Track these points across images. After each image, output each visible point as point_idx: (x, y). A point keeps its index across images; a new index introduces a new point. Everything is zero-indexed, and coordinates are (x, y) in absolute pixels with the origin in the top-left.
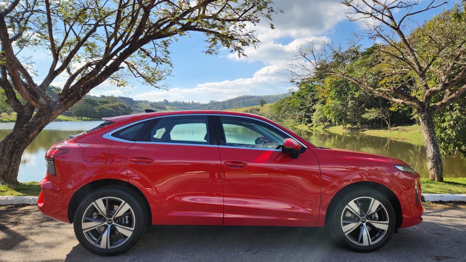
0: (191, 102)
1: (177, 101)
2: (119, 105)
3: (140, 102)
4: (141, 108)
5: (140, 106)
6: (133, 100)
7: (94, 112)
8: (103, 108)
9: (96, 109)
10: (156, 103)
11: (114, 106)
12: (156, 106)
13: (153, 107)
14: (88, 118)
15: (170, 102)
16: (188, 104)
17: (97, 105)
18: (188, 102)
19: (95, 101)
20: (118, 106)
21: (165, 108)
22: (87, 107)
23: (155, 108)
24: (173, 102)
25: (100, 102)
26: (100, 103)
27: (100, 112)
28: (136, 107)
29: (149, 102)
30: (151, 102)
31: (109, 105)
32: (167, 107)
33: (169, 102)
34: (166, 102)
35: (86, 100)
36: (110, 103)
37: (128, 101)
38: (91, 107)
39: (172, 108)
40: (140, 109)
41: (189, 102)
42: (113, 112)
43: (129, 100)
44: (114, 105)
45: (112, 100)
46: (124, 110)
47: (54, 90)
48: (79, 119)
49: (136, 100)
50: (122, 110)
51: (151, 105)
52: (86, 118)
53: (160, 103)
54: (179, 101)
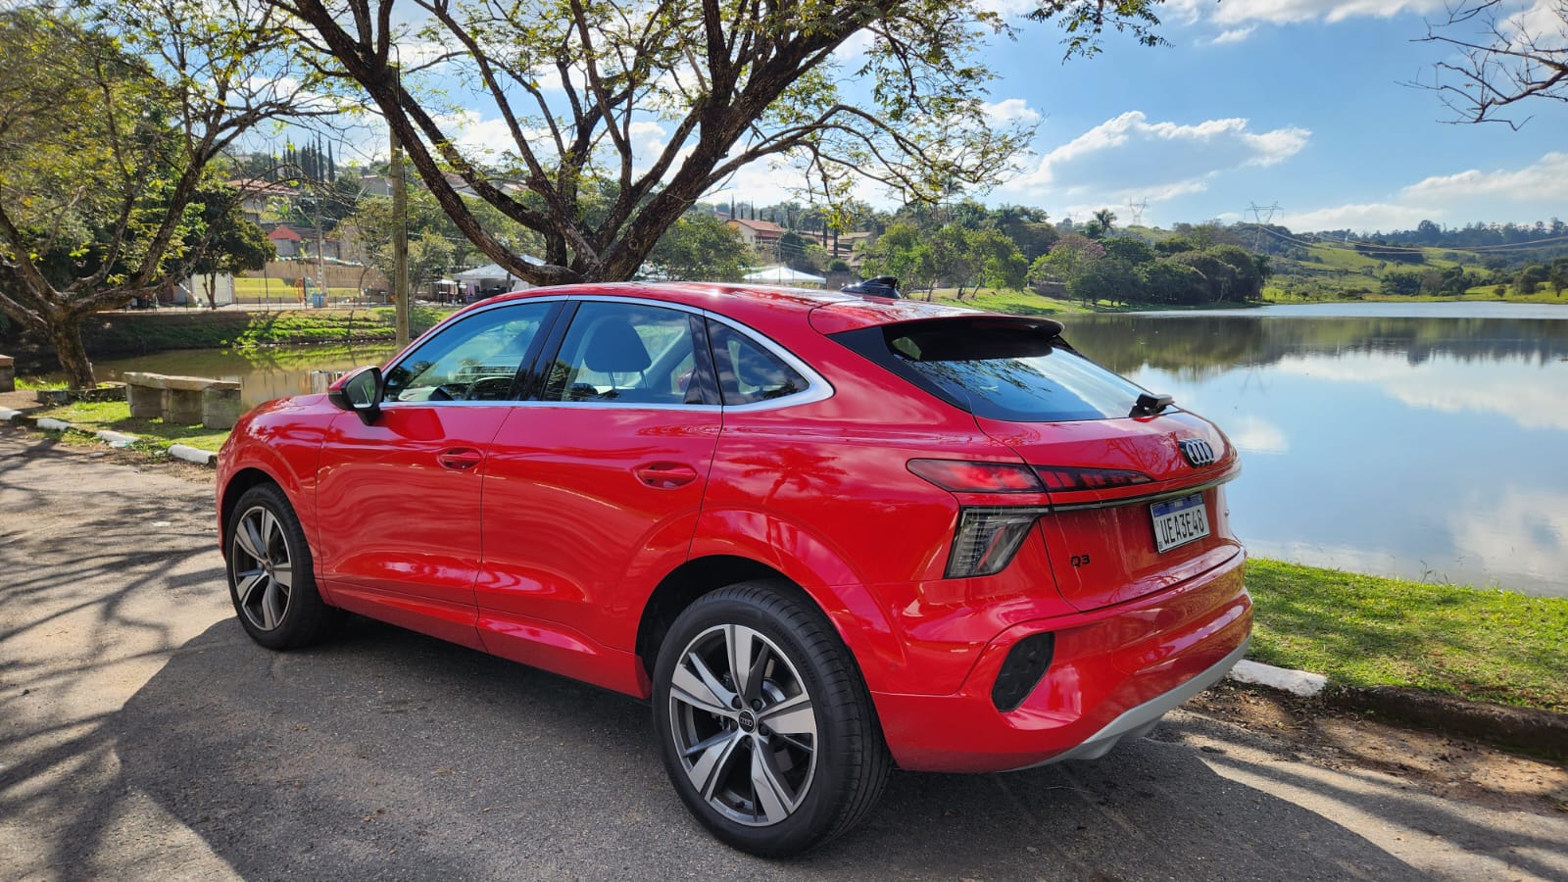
0: (1548, 227)
1: (1481, 225)
2: (1224, 253)
3: (1317, 239)
4: (1318, 260)
5: (1313, 252)
6: (1288, 233)
7: (1134, 282)
8: (1165, 266)
9: (1141, 272)
10: (1380, 239)
11: (1205, 259)
12: (1378, 249)
13: (1368, 255)
14: (1116, 304)
15: (1450, 229)
16: (1535, 232)
17: (1147, 257)
18: (1532, 226)
19: (1141, 245)
20: (1219, 257)
21: (1420, 255)
22: (1114, 268)
23: (1376, 256)
24: (1460, 229)
25: (1160, 247)
26: (1157, 252)
27: (1152, 281)
28: (1299, 258)
29: (1353, 237)
30: (1365, 236)
31: (1188, 255)
32: (1432, 252)
33: (1442, 229)
34: (1429, 233)
35: (1115, 242)
36: (1191, 249)
37: (1268, 238)
38: (1124, 265)
39: (1455, 255)
40: (1312, 265)
41: (1540, 224)
42: (1199, 280)
43: (1273, 236)
44: (1203, 254)
45: (1203, 238)
46: (1237, 271)
47: (1025, 218)
48: (1084, 306)
49: (1301, 232)
50: (1233, 269)
51: (1358, 247)
52: (1108, 303)
53: (1398, 238)
54: (1488, 226)
